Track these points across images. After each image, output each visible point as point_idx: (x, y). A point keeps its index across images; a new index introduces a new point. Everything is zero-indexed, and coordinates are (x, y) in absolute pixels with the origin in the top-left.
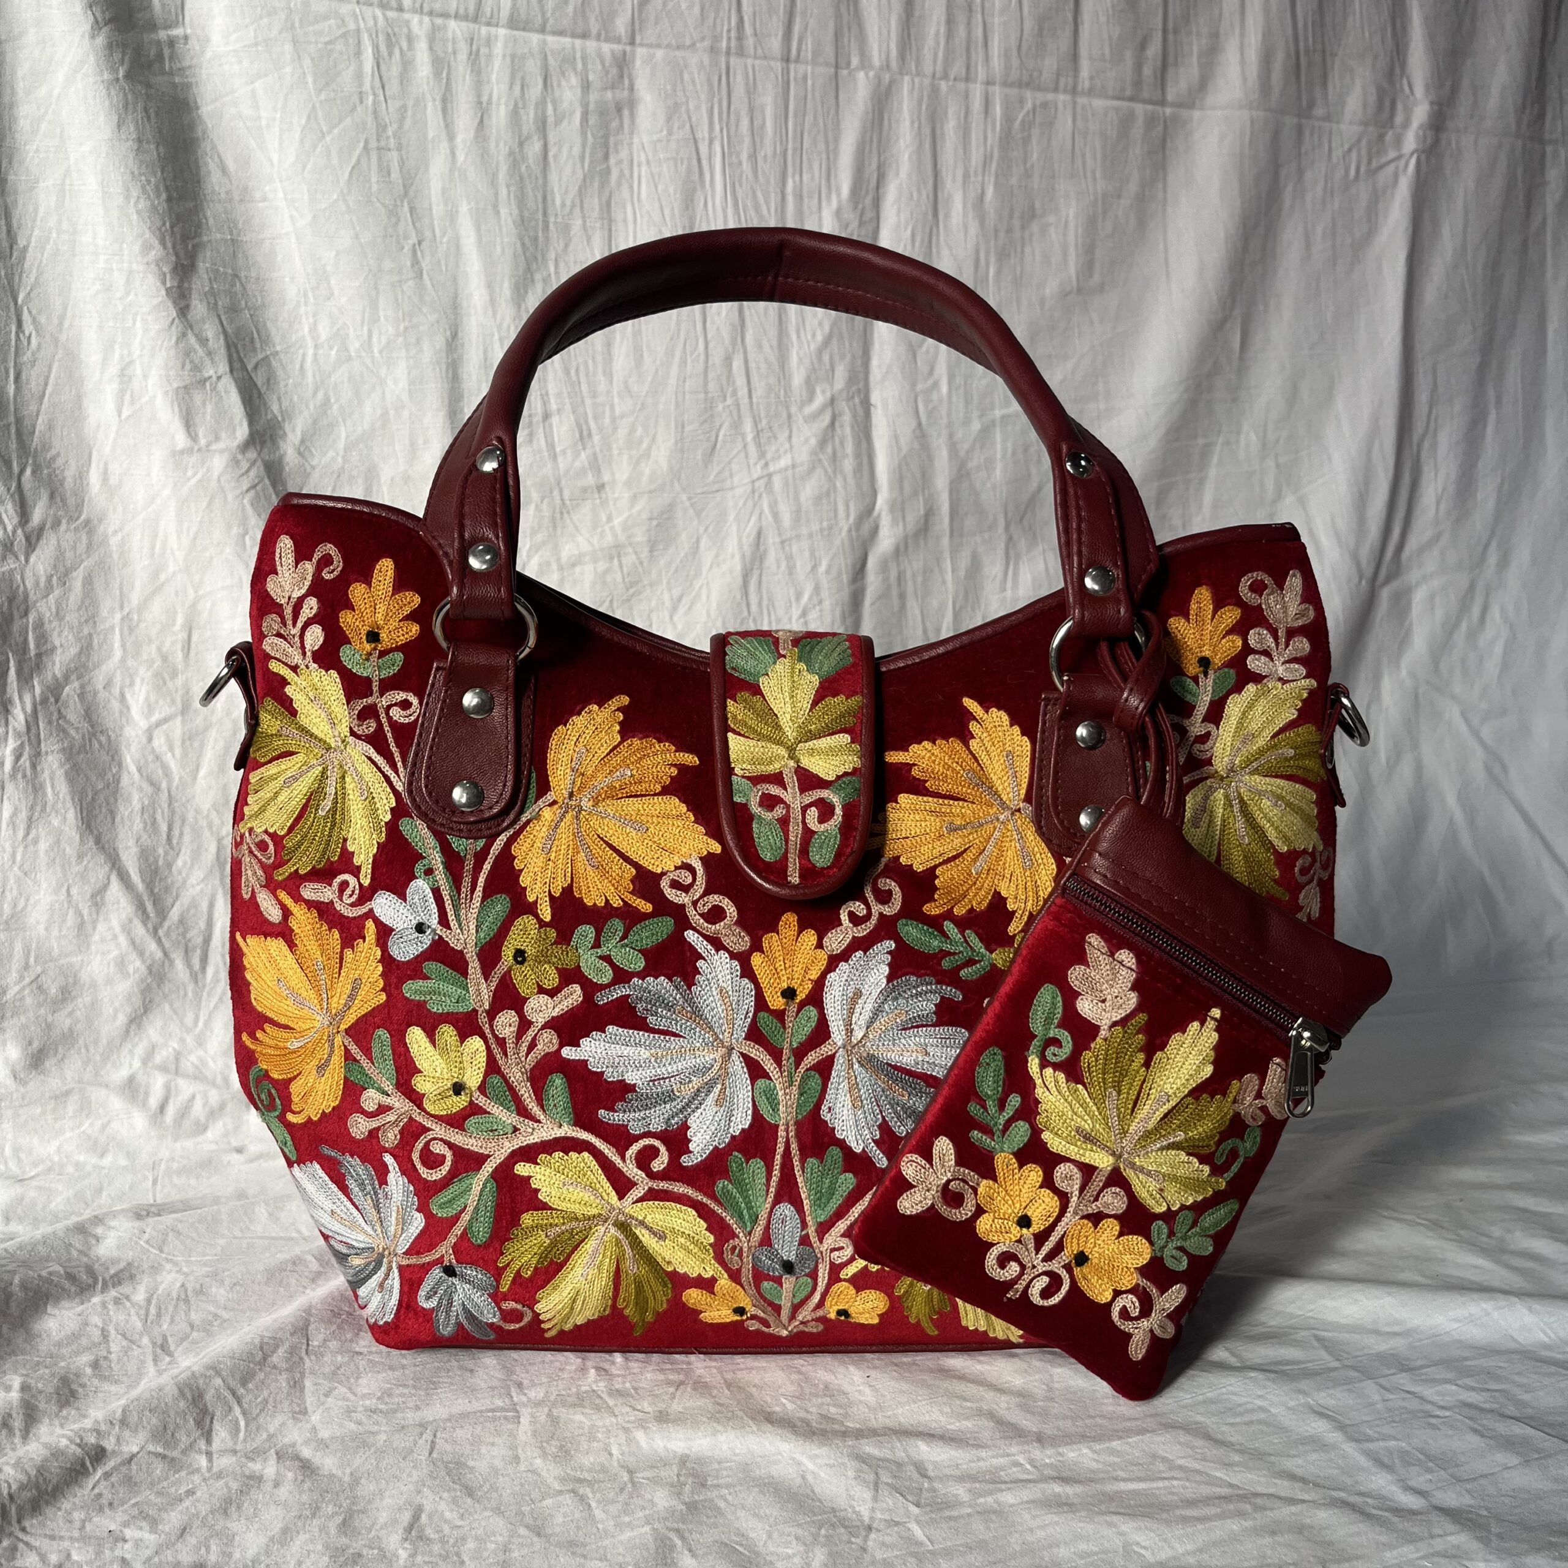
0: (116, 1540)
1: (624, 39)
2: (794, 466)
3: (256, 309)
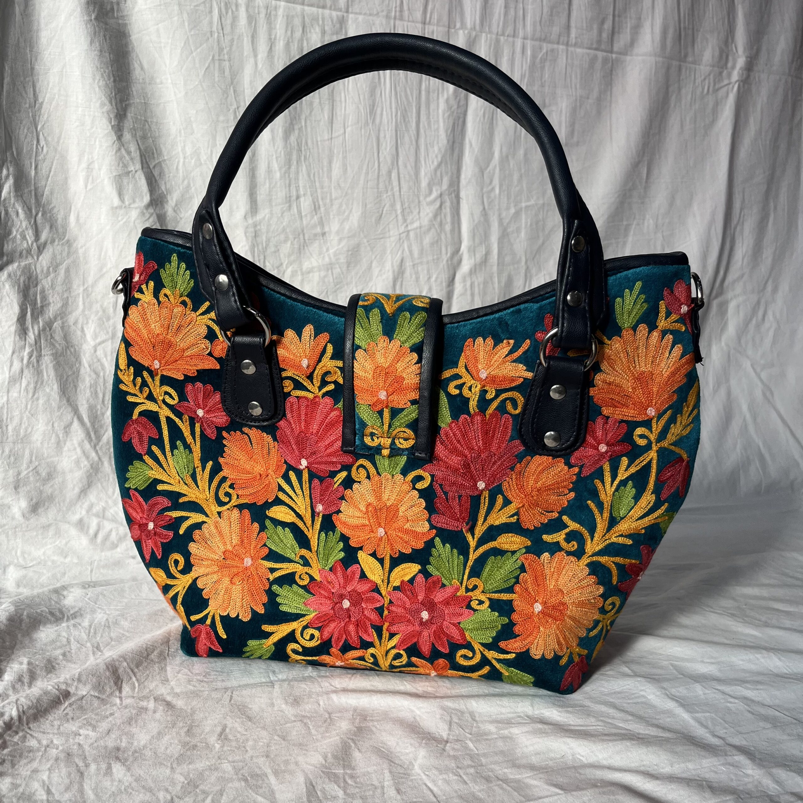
0: (76, 735)
1: (343, 10)
2: (420, 227)
3: (156, 138)
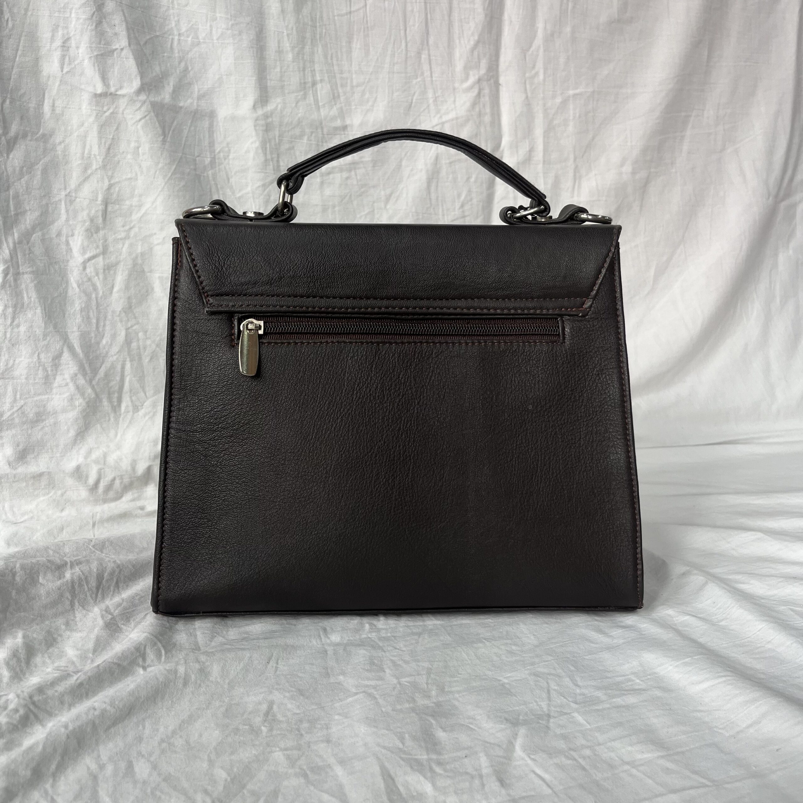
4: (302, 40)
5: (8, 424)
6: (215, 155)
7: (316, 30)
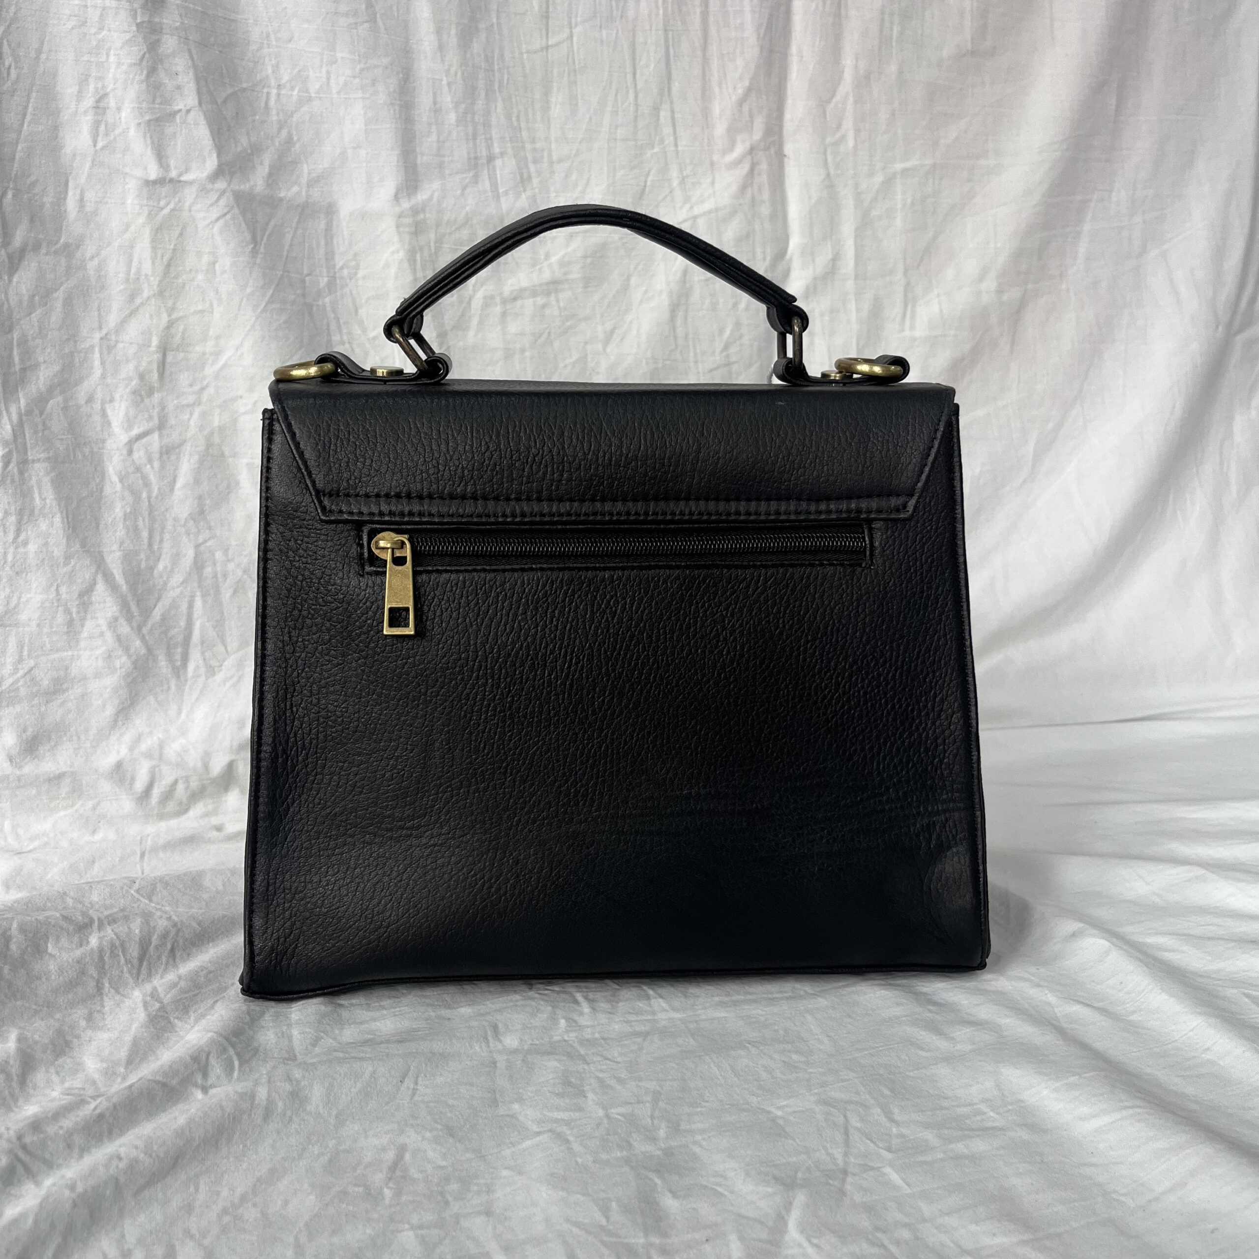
4: (471, 92)
5: (10, 697)
6: (335, 273)
7: (494, 76)
